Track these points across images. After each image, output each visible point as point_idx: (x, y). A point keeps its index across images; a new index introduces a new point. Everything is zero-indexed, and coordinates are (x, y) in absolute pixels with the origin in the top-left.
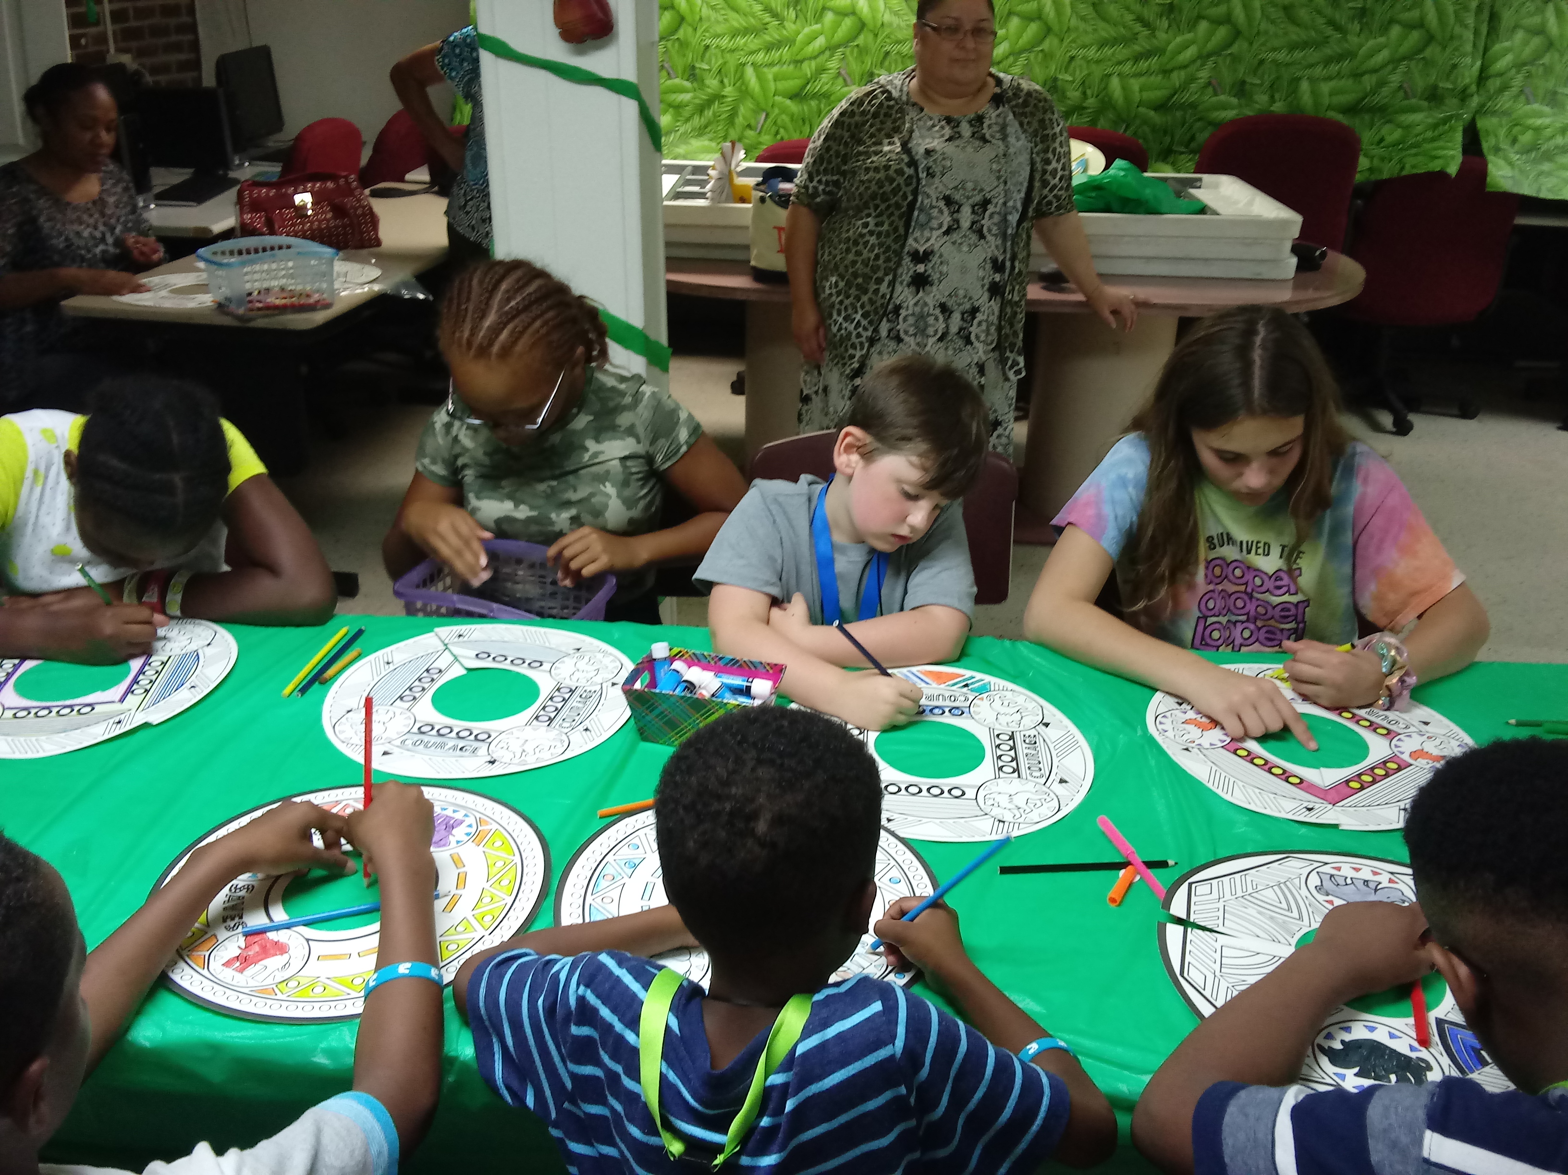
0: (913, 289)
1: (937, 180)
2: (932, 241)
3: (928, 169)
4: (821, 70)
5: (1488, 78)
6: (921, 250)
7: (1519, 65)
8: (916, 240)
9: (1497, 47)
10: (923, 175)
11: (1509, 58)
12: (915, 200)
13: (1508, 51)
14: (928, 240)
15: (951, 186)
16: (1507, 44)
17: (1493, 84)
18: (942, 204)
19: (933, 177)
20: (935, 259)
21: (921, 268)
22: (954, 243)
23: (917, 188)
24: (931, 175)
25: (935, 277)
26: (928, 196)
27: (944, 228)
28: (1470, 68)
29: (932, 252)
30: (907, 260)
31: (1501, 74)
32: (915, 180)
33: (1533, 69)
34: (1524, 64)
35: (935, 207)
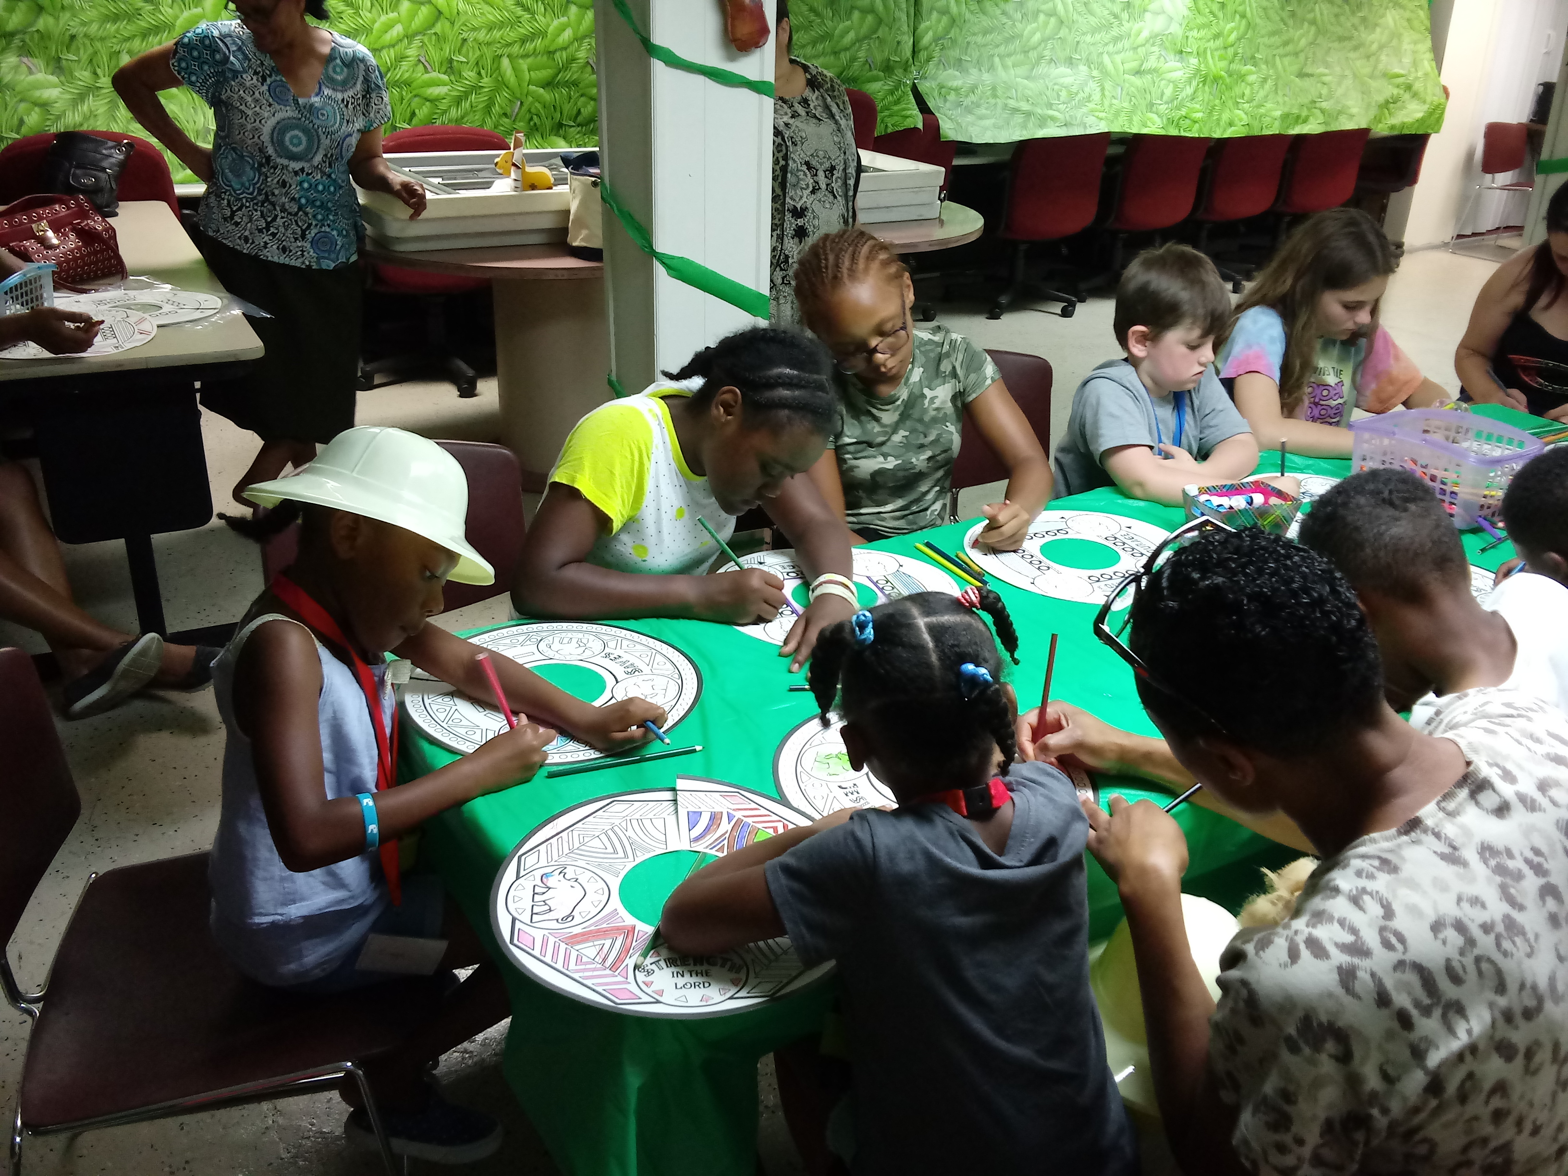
0: (796, 240)
1: (798, 148)
2: (804, 199)
3: (792, 138)
4: (401, 58)
5: (920, 51)
6: (799, 207)
7: (936, 39)
8: (791, 198)
9: (923, 26)
10: (789, 144)
11: (930, 33)
12: (787, 165)
13: (928, 29)
14: (801, 197)
15: (809, 154)
16: (928, 23)
17: (923, 55)
18: (804, 168)
19: (796, 145)
20: (809, 214)
21: (800, 222)
22: (819, 201)
23: (787, 153)
24: (794, 144)
25: (810, 229)
26: (795, 161)
27: (811, 189)
28: (908, 42)
29: (807, 208)
30: (788, 216)
31: (926, 48)
32: (784, 148)
33: (945, 42)
34: (939, 39)
35: (801, 171)
